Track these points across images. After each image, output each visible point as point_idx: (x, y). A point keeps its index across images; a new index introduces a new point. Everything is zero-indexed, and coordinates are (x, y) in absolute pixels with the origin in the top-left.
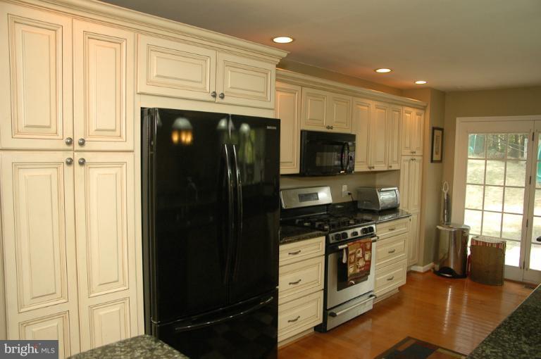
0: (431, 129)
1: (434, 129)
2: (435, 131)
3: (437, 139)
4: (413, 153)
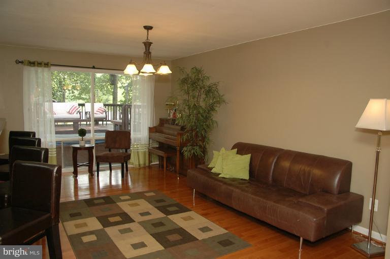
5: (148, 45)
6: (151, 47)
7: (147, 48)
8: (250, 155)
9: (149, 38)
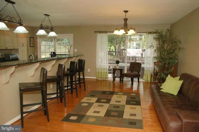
0: (29, 38)
1: (30, 38)
2: (31, 38)
3: (32, 40)
4: (23, 44)
5: (126, 20)
6: (127, 21)
7: (126, 21)
8: (183, 81)
9: (126, 17)
